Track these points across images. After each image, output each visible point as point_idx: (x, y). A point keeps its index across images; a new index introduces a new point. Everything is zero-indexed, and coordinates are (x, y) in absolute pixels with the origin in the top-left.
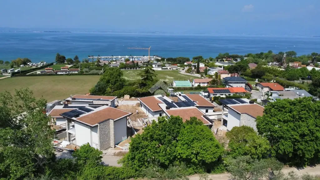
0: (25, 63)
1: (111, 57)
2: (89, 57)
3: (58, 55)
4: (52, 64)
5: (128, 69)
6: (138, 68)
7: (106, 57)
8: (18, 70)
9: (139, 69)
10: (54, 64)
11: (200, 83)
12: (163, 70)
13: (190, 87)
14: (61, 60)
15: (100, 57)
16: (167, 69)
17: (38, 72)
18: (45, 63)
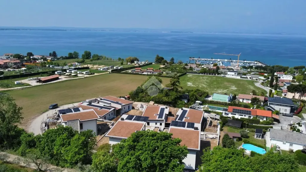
0: (132, 61)
1: (211, 59)
2: (190, 58)
3: (158, 56)
4: (151, 64)
5: (207, 74)
6: (217, 74)
7: (205, 59)
8: (121, 67)
9: (218, 76)
10: (153, 64)
11: (243, 99)
12: (242, 79)
13: (225, 102)
14: (160, 60)
15: (199, 59)
16: (247, 78)
17: (130, 71)
18: (147, 63)
